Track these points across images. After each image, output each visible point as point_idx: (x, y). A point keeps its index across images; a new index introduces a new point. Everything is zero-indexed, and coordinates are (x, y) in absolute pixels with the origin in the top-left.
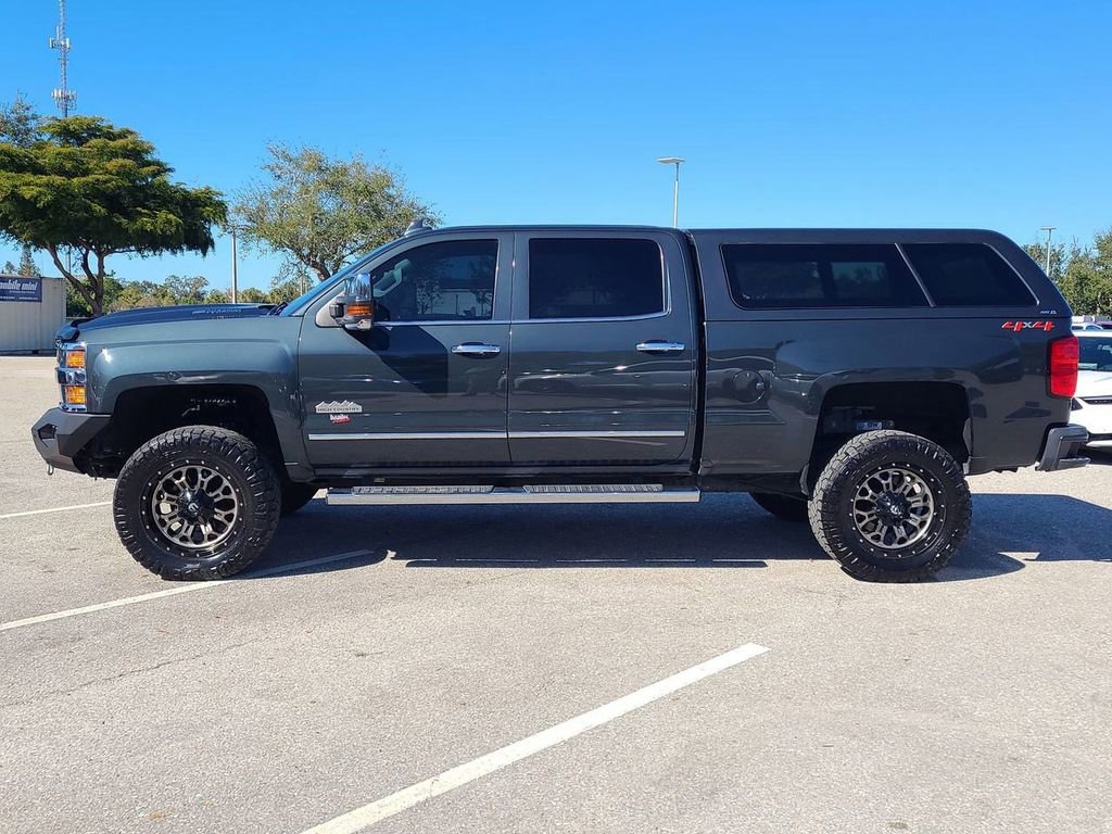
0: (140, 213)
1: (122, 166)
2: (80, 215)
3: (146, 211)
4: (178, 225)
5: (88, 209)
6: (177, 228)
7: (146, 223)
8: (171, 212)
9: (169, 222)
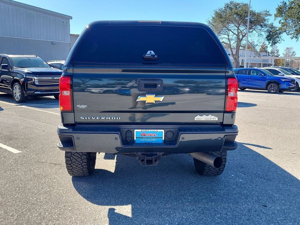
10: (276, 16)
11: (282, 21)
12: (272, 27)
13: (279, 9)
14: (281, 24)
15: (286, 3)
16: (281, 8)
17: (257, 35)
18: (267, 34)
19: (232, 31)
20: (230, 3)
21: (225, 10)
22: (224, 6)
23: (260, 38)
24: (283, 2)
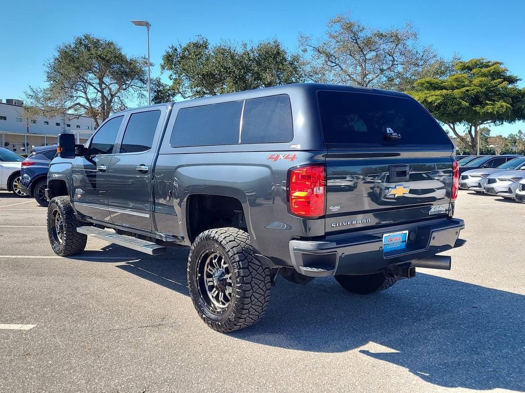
0: (488, 104)
1: (480, 81)
2: (454, 108)
3: (491, 102)
4: (507, 108)
5: (460, 104)
6: (507, 110)
7: (489, 108)
8: (505, 101)
9: (502, 106)
10: (163, 67)
11: (174, 77)
12: (159, 84)
13: (168, 58)
14: (172, 81)
15: (176, 50)
16: (170, 56)
17: (136, 95)
18: (153, 95)
19: (94, 85)
20: (84, 38)
21: (76, 47)
22: (75, 41)
23: (142, 101)
24: (173, 47)
